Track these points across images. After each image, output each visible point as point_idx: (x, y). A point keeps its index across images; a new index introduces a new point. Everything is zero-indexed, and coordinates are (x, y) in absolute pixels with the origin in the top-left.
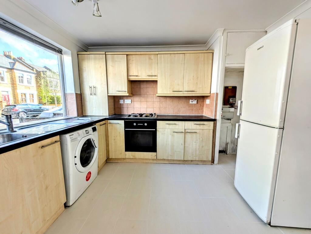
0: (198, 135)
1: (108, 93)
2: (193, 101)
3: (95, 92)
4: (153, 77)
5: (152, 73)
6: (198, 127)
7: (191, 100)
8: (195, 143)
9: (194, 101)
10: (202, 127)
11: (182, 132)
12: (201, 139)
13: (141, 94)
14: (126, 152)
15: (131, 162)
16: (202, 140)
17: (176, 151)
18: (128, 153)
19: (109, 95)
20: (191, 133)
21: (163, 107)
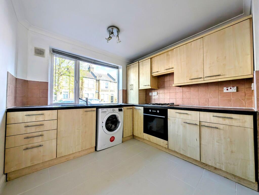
0: (222, 132)
1: (139, 88)
2: (229, 88)
3: (133, 88)
4: (171, 70)
5: (169, 67)
6: (221, 121)
7: (225, 89)
8: (217, 142)
9: (231, 88)
10: (227, 122)
11: (196, 125)
12: (229, 140)
13: (165, 86)
14: (144, 133)
15: (147, 143)
16: (231, 141)
17: (189, 146)
18: (145, 134)
19: (140, 89)
20: (211, 128)
21: (186, 97)
